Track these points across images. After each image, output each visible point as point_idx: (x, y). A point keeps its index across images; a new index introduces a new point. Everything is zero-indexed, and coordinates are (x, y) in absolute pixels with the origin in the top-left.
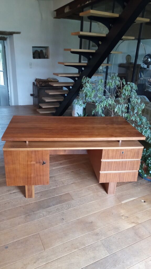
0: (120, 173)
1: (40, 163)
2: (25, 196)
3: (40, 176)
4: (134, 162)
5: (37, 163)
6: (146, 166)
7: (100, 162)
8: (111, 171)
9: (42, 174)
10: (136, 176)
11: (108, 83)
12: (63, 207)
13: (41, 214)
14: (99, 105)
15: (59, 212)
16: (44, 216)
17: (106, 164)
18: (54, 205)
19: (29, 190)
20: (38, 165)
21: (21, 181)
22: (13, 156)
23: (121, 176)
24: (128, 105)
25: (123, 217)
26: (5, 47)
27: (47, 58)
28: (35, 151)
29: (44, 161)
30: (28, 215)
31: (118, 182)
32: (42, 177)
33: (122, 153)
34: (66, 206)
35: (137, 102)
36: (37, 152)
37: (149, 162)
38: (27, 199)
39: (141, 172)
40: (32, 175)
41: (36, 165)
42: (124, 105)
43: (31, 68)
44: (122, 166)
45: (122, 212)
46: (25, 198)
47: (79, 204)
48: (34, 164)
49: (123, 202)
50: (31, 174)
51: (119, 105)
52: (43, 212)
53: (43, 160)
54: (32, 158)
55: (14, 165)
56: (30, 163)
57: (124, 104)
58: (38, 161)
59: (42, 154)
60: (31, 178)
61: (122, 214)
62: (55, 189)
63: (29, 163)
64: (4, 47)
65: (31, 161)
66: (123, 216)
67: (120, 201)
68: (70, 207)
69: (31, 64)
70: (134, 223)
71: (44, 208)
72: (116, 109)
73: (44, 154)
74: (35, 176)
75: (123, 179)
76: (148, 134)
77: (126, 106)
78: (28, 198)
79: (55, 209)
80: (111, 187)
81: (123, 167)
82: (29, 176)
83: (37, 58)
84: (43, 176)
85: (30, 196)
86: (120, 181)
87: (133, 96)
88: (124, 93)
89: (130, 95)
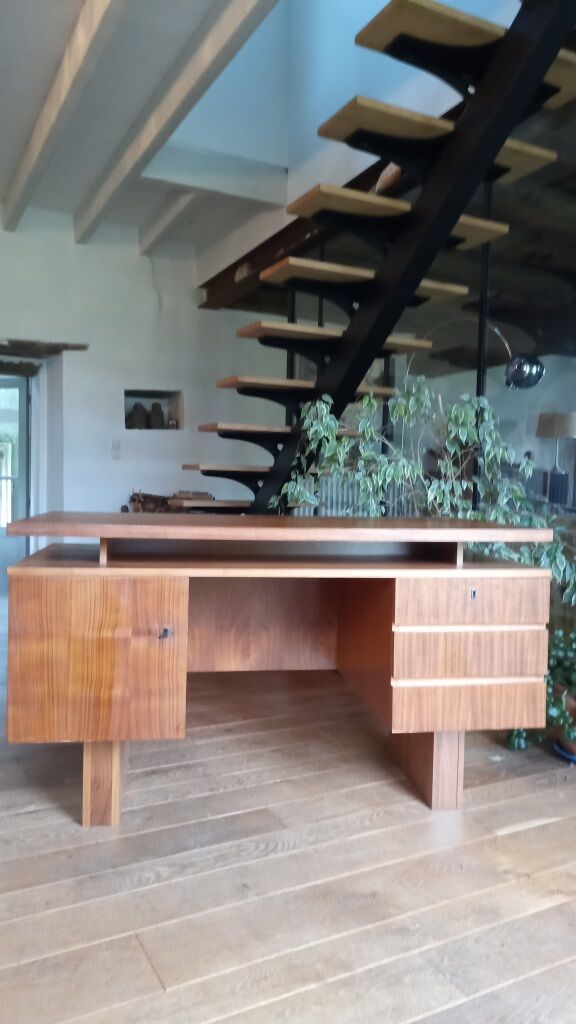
0: (473, 688)
1: (149, 633)
2: (80, 821)
3: (150, 693)
4: (523, 637)
5: (137, 633)
6: (573, 703)
7: (391, 635)
8: (435, 676)
9: (155, 685)
10: (539, 705)
11: (394, 407)
12: (243, 850)
13: (147, 874)
14: (368, 480)
15: (224, 865)
16: (159, 878)
17: (414, 642)
18: (203, 845)
19: (96, 784)
20: (140, 644)
21: (70, 718)
22: (44, 601)
23: (479, 701)
24: (475, 485)
25: (509, 876)
26: (29, 398)
27: (176, 426)
28: (134, 582)
29: (167, 627)
30: (91, 877)
31: (469, 728)
32: (155, 702)
33: (470, 594)
34: (257, 848)
36: (139, 585)
38: (85, 828)
39: (559, 717)
40: (117, 692)
41: (134, 642)
42: (457, 484)
43: (117, 457)
44: (479, 656)
45: (505, 862)
46: (76, 826)
47: (311, 839)
48: (126, 642)
49: (501, 832)
50: (111, 687)
51: (442, 482)
52: (160, 866)
53: (161, 623)
54: (118, 610)
55: (45, 642)
56: (110, 635)
57: (460, 478)
58: (142, 625)
59: (160, 594)
60: (110, 701)
61: (501, 868)
62: (205, 799)
63: (107, 634)
64: (27, 400)
65: (115, 626)
66: (506, 872)
67: (489, 829)
68: (275, 848)
69: (116, 446)
70: (559, 892)
71: (160, 855)
72: (429, 492)
73: (167, 594)
74: (127, 694)
75: (490, 717)
76: (562, 569)
77: (467, 487)
78: (93, 824)
79: (210, 856)
80: (448, 764)
81: (483, 659)
82: (104, 694)
83: (140, 428)
84: (161, 694)
85: (102, 817)
86: (475, 722)
87: (484, 440)
88: (452, 435)
89: (476, 438)
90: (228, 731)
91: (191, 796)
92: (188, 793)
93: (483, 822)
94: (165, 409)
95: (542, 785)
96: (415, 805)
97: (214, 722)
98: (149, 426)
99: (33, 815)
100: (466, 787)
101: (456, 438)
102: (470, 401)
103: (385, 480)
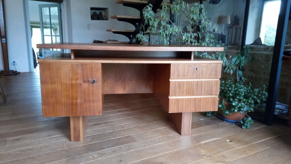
0: (195, 99)
1: (88, 82)
2: (70, 140)
3: (90, 101)
4: (212, 83)
5: (84, 82)
6: (226, 103)
7: (169, 82)
8: (183, 95)
9: (91, 99)
10: (216, 104)
11: (173, 8)
12: (121, 149)
13: (90, 157)
14: (164, 32)
15: (115, 154)
16: (94, 158)
17: (177, 85)
18: (109, 147)
19: (75, 129)
20: (86, 85)
21: (63, 109)
22: (52, 71)
23: (197, 103)
24: (198, 35)
26: (61, 10)
27: (107, 19)
28: (82, 64)
29: (94, 80)
30: (72, 158)
31: (193, 111)
32: (91, 104)
33: (195, 69)
34: (126, 148)
35: (208, 25)
36: (84, 66)
37: (230, 94)
38: (72, 142)
39: (222, 107)
40: (79, 101)
41: (83, 85)
42: (192, 34)
44: (198, 89)
45: (203, 152)
46: (69, 142)
47: (143, 145)
48: (81, 84)
49: (202, 143)
50: (77, 99)
51: (188, 34)
52: (95, 154)
53: (92, 78)
54: (77, 74)
55: (53, 84)
57: (194, 32)
58: (86, 79)
59: (92, 69)
60: (76, 104)
62: (111, 133)
63: (74, 82)
65: (77, 80)
66: (203, 155)
67: (198, 142)
68: (131, 148)
71: (94, 151)
72: (184, 37)
73: (94, 69)
74: (82, 101)
75: (200, 108)
76: (225, 61)
77: (196, 35)
78: (74, 141)
79: (111, 151)
80: (186, 122)
81: (199, 90)
82: (74, 101)
84: (93, 101)
85: (77, 139)
86: (195, 109)
87: (202, 19)
88: (191, 18)
89: (199, 18)
90: (120, 111)
91: (107, 132)
92: (106, 131)
93: (197, 140)
94: (103, 14)
95: (215, 128)
96: (176, 134)
97: (116, 109)
98: (98, 19)
99: (56, 138)
100: (192, 128)
101: (193, 19)
102: (197, 6)
103: (169, 33)
